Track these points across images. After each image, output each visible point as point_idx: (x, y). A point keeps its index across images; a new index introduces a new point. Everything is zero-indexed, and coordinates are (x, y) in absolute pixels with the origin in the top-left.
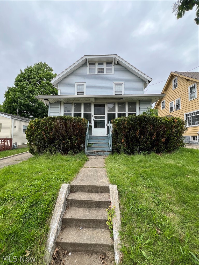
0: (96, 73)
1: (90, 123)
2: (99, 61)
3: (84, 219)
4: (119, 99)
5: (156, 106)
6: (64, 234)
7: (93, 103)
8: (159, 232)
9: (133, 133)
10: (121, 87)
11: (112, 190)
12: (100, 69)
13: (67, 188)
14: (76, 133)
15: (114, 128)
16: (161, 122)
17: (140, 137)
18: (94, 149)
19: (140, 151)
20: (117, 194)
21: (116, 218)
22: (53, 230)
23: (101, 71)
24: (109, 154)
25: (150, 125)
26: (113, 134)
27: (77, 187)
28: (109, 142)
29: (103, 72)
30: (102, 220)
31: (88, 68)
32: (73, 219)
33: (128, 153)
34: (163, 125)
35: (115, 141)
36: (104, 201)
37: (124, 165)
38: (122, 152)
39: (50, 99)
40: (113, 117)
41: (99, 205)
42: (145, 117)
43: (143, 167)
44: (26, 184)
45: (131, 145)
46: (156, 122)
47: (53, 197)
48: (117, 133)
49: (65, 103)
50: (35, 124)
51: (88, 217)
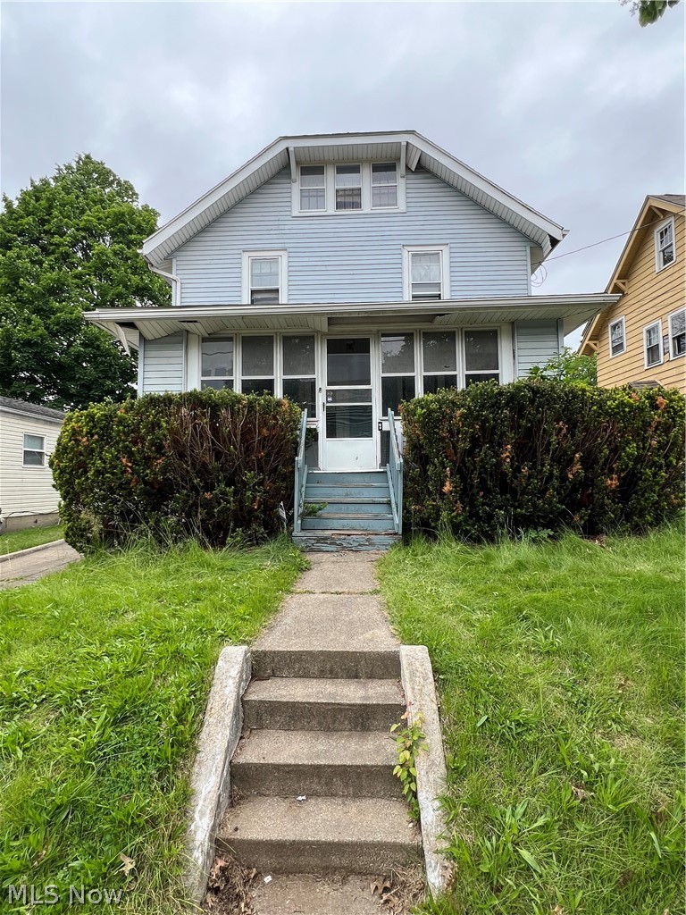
0: (330, 208)
1: (309, 419)
2: (341, 158)
3: (311, 765)
4: (430, 317)
5: (586, 342)
6: (242, 815)
7: (323, 334)
8: (581, 793)
9: (486, 456)
10: (434, 267)
11: (410, 664)
12: (344, 190)
13: (240, 659)
14: (258, 460)
15: (409, 437)
16: (600, 408)
17: (517, 470)
18: (331, 524)
19: (517, 526)
20: (431, 675)
21: (428, 752)
22: (203, 796)
23: (348, 199)
24: (391, 542)
25: (558, 424)
26: (406, 461)
27: (276, 660)
28: (392, 496)
29: (358, 205)
30: (377, 766)
31: (296, 188)
32: (272, 764)
33: (470, 537)
34: (608, 422)
35: (414, 489)
36: (380, 703)
37: (454, 580)
38: (445, 534)
39: (146, 323)
40: (404, 394)
41: (364, 719)
42: (535, 391)
43: (528, 588)
44: (82, 651)
45: (483, 504)
46: (582, 408)
47: (193, 689)
48: (421, 458)
49: (204, 340)
50: (91, 424)
51: (325, 758)
